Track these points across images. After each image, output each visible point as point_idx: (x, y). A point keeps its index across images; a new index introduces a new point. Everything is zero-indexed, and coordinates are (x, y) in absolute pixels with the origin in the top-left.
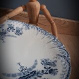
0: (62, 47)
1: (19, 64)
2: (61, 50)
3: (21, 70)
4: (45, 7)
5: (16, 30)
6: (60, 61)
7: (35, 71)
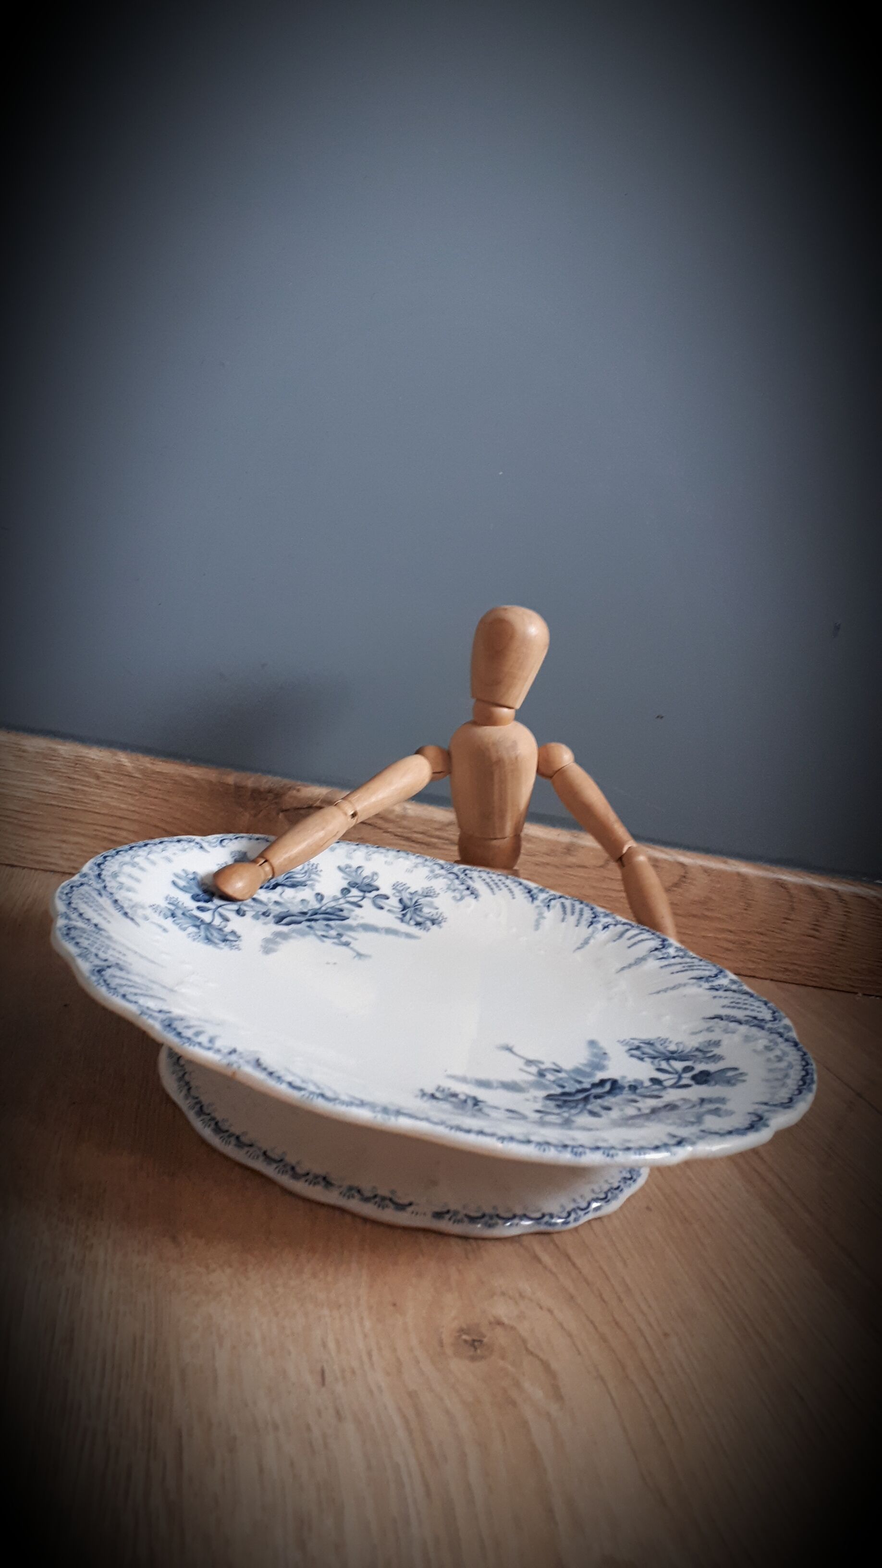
0: (723, 981)
1: (509, 1049)
2: (720, 993)
3: (534, 1069)
4: (565, 757)
5: (394, 902)
6: (737, 1038)
7: (614, 1082)
